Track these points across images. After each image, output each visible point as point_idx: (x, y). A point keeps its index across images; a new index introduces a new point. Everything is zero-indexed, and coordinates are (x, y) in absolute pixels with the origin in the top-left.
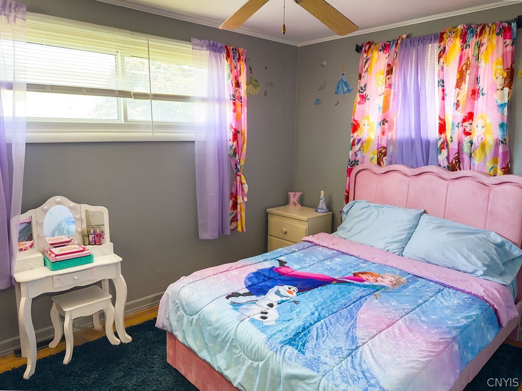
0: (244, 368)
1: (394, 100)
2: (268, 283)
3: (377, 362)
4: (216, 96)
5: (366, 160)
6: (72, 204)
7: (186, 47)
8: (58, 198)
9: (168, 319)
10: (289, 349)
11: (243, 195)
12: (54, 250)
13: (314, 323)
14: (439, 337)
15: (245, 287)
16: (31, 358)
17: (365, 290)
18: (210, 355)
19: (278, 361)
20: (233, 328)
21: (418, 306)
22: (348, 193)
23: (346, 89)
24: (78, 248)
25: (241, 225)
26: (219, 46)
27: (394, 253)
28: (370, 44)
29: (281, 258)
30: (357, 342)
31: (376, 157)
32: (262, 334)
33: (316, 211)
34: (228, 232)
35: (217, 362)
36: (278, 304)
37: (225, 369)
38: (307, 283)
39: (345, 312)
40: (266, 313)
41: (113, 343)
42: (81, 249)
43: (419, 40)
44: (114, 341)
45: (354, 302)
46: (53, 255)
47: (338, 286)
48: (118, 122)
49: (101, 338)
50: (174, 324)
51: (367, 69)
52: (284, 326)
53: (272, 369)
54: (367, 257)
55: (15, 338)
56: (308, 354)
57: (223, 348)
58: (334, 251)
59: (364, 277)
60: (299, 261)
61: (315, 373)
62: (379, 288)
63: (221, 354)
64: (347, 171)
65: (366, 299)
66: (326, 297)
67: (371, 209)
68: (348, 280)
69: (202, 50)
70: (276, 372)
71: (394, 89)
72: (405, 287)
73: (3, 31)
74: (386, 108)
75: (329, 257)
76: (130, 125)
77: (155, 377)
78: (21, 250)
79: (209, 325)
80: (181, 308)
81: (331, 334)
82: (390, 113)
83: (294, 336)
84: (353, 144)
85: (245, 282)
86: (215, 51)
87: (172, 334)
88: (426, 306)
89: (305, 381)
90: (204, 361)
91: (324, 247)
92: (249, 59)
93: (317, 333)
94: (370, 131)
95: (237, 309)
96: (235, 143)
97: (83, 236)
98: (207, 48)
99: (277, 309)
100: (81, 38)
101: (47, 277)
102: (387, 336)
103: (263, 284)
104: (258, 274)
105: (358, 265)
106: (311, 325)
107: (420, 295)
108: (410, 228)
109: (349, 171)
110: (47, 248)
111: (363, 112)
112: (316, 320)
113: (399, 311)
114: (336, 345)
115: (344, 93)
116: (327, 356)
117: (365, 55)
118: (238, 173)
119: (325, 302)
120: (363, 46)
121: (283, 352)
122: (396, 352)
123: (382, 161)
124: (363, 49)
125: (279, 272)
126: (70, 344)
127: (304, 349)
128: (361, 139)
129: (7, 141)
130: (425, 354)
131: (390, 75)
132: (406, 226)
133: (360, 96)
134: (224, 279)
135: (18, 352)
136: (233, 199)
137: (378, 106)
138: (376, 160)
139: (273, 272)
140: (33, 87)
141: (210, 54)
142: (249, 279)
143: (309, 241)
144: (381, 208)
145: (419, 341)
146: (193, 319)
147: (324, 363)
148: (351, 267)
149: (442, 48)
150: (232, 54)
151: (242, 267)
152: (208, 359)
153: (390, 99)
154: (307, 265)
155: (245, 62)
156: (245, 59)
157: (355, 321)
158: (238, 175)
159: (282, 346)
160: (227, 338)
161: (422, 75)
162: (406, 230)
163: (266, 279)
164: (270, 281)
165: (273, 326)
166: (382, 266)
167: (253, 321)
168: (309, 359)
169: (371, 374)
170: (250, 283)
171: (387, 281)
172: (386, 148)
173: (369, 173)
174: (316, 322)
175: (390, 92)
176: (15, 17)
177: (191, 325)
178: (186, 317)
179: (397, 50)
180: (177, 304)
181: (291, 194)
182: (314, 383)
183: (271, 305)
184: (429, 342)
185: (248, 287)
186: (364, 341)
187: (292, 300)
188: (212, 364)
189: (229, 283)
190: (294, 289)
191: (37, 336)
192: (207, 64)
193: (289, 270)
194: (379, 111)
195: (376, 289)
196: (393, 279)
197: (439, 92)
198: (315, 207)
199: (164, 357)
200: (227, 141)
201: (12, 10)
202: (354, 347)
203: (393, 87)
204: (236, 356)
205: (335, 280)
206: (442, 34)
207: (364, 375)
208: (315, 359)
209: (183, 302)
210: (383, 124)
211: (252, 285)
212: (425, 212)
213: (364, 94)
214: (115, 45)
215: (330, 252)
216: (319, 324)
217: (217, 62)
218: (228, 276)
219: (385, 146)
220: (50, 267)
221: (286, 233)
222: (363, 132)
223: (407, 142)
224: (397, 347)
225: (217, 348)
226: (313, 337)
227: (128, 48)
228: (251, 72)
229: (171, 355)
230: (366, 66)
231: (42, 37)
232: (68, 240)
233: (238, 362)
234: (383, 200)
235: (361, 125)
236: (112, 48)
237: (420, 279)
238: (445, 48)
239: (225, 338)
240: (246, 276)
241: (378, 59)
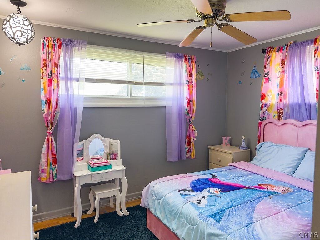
0: (186, 229)
1: (286, 80)
2: (204, 186)
3: (263, 231)
4: (179, 82)
5: (270, 117)
6: (103, 138)
7: (163, 57)
8: (97, 135)
9: (148, 202)
10: (211, 219)
11: (194, 137)
12: (93, 161)
13: (228, 208)
14: (307, 222)
15: (190, 187)
16: (78, 218)
17: (264, 194)
18: (168, 222)
19: (204, 226)
20: (180, 207)
21: (298, 205)
22: (260, 137)
23: (257, 75)
24: (105, 161)
25: (193, 155)
26: (181, 55)
27: (288, 174)
28: (271, 48)
29: (213, 174)
30: (253, 220)
31: (277, 115)
32: (197, 211)
33: (240, 148)
34: (184, 158)
35: (172, 226)
36: (208, 197)
37: (176, 230)
38: (227, 188)
39: (248, 204)
40: (201, 201)
41: (119, 215)
42: (106, 161)
43: (301, 44)
44: (120, 214)
45: (255, 200)
46: (92, 164)
47: (247, 190)
48: (128, 97)
49: (113, 211)
50: (150, 204)
51: (269, 63)
52: (210, 208)
53: (200, 230)
54: (269, 176)
55: (71, 207)
56: (222, 223)
57: (175, 218)
58: (248, 172)
59: (265, 187)
60: (225, 176)
61: (224, 233)
62: (274, 193)
63: (174, 222)
64: (259, 123)
65: (263, 199)
66: (238, 195)
67: (274, 147)
68: (254, 188)
69: (171, 58)
70: (203, 232)
71: (287, 73)
72: (291, 194)
73: (76, 54)
74: (281, 85)
75: (245, 175)
76: (133, 99)
77: (139, 234)
78: (78, 161)
79: (168, 205)
80: (154, 196)
81: (238, 215)
82: (285, 88)
83: (215, 213)
84: (262, 107)
85: (190, 184)
86: (178, 58)
87: (149, 210)
88: (303, 205)
89: (219, 237)
90: (165, 225)
91: (242, 169)
92: (198, 61)
93: (229, 213)
94: (272, 98)
95: (184, 198)
96: (189, 107)
97: (108, 155)
98: (174, 57)
99: (207, 199)
100: (111, 55)
101: (89, 175)
102: (273, 219)
103: (201, 186)
104: (198, 181)
105: (263, 180)
106: (226, 209)
107: (301, 199)
108: (299, 159)
109: (260, 124)
110: (90, 160)
111: (267, 88)
112: (230, 207)
113: (284, 207)
114: (239, 220)
115: (256, 78)
116: (232, 225)
117: (268, 55)
118: (191, 124)
119: (237, 198)
120: (266, 49)
121: (207, 221)
122: (277, 228)
123: (281, 117)
124: (267, 51)
125: (212, 181)
126: (97, 212)
127: (219, 220)
128: (267, 104)
129: (75, 106)
130: (295, 230)
131: (284, 66)
132: (296, 158)
133: (265, 79)
134: (178, 182)
135: (73, 215)
136: (188, 139)
137: (277, 84)
138: (277, 117)
139: (208, 180)
140: (88, 80)
141: (176, 60)
142: (193, 183)
143: (233, 166)
144: (280, 147)
145: (293, 223)
146: (160, 201)
147: (231, 229)
148: (257, 181)
149: (316, 48)
150: (188, 59)
151: (190, 176)
152: (167, 224)
153: (284, 80)
154: (230, 179)
155: (195, 62)
156: (195, 61)
157: (254, 209)
158: (191, 125)
159: (207, 218)
160: (178, 212)
161: (304, 64)
162: (296, 160)
163: (203, 184)
164: (205, 185)
165: (203, 207)
166: (279, 182)
167: (192, 204)
168: (221, 225)
169: (258, 237)
170: (193, 185)
171: (279, 190)
172: (283, 109)
173: (273, 125)
174: (230, 208)
175: (284, 75)
176: (81, 47)
177: (159, 205)
178: (156, 201)
179: (287, 50)
180: (152, 193)
181: (224, 138)
182: (223, 238)
183: (204, 197)
184: (300, 224)
185: (192, 187)
186: (258, 220)
187: (217, 196)
188: (169, 227)
189: (181, 184)
190: (218, 190)
191: (82, 207)
192: (174, 65)
193: (217, 180)
194: (278, 87)
195: (271, 193)
196: (285, 189)
197: (315, 74)
198: (239, 146)
199: (145, 224)
200: (184, 106)
201: (81, 44)
202: (250, 222)
203: (285, 72)
204: (182, 222)
205: (246, 187)
206: (316, 39)
207: (254, 237)
208: (225, 226)
209: (155, 192)
210: (280, 95)
211: (194, 186)
212: (309, 149)
213: (268, 77)
214: (127, 58)
215: (246, 172)
216: (231, 209)
217: (179, 64)
218: (181, 180)
219: (282, 108)
220: (90, 170)
221: (220, 161)
222: (268, 100)
223: (296, 105)
224: (278, 225)
225: (172, 218)
226: (226, 215)
227: (133, 59)
228: (199, 68)
229: (149, 223)
230: (268, 61)
231: (93, 56)
232: (100, 157)
233: (183, 226)
234: (282, 142)
235: (267, 95)
236: (125, 60)
237: (303, 190)
238: (318, 48)
239: (176, 212)
240: (191, 181)
241: (276, 57)
